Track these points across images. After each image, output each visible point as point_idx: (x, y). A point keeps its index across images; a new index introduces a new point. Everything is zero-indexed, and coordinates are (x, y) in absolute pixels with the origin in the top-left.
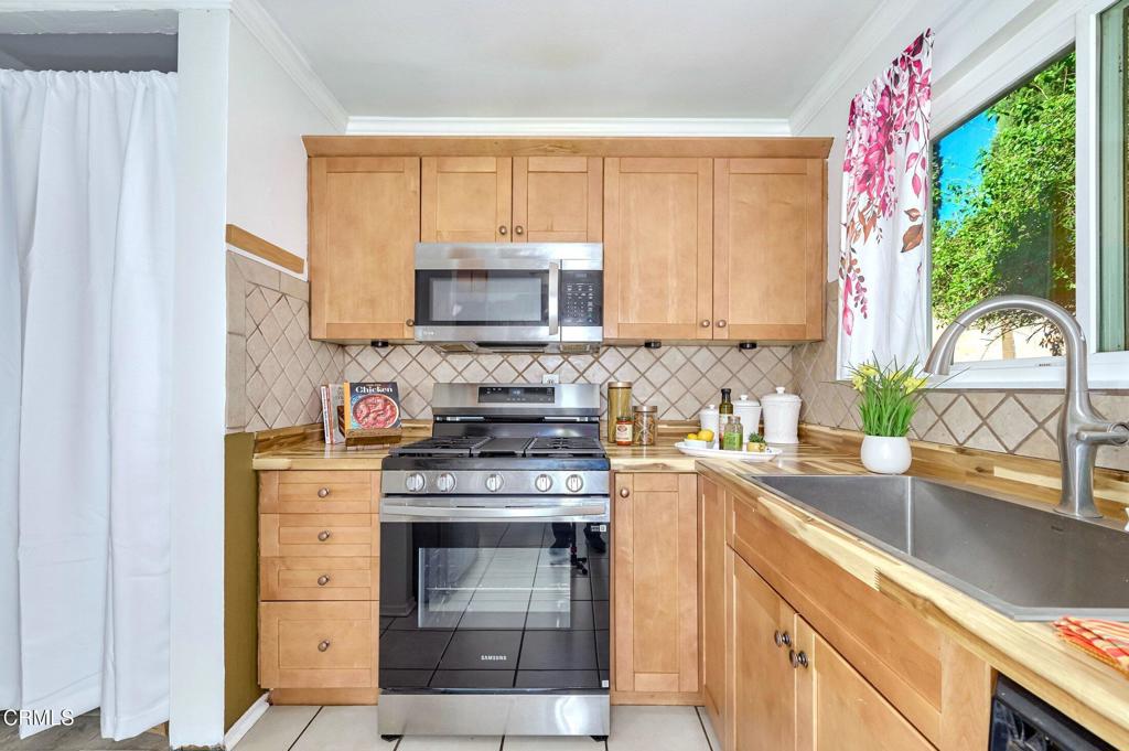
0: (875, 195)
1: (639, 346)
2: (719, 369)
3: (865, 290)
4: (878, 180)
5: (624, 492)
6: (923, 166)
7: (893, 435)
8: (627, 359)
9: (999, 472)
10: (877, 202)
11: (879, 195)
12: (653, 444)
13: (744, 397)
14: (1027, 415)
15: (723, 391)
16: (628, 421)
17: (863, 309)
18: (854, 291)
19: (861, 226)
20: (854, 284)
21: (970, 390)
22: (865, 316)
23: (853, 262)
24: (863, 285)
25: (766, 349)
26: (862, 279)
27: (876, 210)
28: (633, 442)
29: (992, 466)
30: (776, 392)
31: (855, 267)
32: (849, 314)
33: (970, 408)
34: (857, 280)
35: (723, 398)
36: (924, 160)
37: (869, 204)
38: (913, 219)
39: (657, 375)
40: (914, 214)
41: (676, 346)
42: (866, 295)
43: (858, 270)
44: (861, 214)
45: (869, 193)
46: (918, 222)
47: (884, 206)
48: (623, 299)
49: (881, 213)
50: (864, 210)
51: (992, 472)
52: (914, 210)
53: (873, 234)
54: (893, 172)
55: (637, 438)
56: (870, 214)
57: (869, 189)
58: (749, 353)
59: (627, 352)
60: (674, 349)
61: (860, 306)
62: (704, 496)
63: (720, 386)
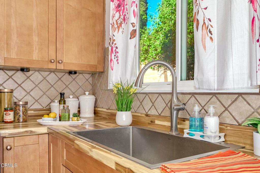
0: (121, 14)
1: (18, 70)
2: (60, 83)
3: (118, 52)
4: (122, 8)
5: (9, 147)
6: (137, 7)
7: (126, 111)
8: (11, 77)
9: (157, 122)
10: (122, 17)
11: (123, 15)
12: (26, 121)
13: (71, 97)
14: (164, 101)
15: (61, 94)
16: (11, 110)
17: (117, 60)
18: (114, 52)
19: (117, 26)
20: (114, 49)
21: (149, 93)
22: (118, 63)
23: (114, 40)
24: (117, 50)
25: (81, 75)
26: (117, 48)
27: (122, 20)
28: (14, 121)
29: (155, 120)
30: (85, 94)
31: (114, 43)
32: (112, 62)
33: (149, 99)
34: (115, 48)
35: (61, 97)
36: (137, 4)
37: (119, 17)
38: (134, 27)
39: (28, 85)
40: (134, 25)
41: (38, 71)
42: (118, 54)
43: (115, 44)
44: (116, 21)
45: (119, 13)
46: (135, 28)
47: (124, 19)
48: (7, 44)
49: (123, 22)
50: (118, 19)
51: (155, 122)
52: (133, 23)
53: (121, 30)
54: (127, 6)
55: (17, 119)
56: (120, 22)
57: (119, 11)
58: (74, 76)
59: (10, 73)
60: (37, 73)
61: (116, 59)
62: (51, 144)
63: (60, 92)
